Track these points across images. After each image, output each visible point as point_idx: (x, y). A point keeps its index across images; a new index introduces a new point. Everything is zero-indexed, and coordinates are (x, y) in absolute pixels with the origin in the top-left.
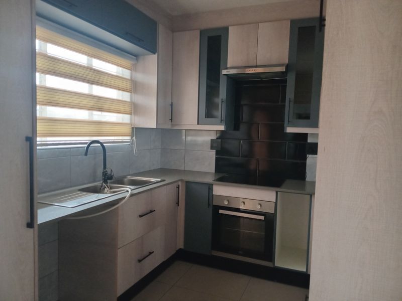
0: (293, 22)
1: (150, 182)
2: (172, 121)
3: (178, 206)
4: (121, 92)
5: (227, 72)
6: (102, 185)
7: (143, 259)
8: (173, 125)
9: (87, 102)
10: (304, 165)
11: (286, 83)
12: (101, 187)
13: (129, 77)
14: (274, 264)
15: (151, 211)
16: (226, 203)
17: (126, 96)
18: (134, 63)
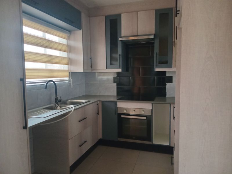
0: (156, 11)
1: (82, 102)
2: (91, 68)
3: (98, 115)
4: (62, 52)
5: (122, 39)
6: (56, 105)
7: (82, 145)
8: (92, 70)
9: (44, 58)
10: (165, 89)
11: (154, 44)
12: (55, 106)
13: (66, 44)
14: (152, 142)
15: (85, 118)
16: (125, 112)
17: (64, 55)
18: (68, 35)
